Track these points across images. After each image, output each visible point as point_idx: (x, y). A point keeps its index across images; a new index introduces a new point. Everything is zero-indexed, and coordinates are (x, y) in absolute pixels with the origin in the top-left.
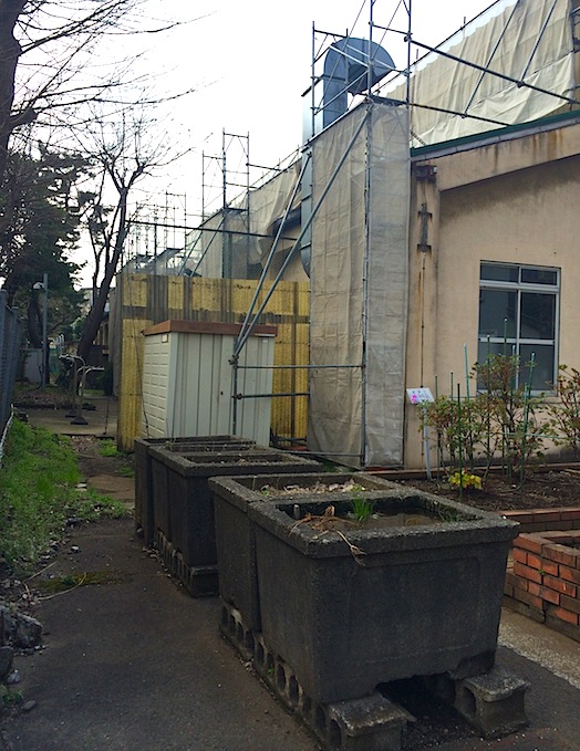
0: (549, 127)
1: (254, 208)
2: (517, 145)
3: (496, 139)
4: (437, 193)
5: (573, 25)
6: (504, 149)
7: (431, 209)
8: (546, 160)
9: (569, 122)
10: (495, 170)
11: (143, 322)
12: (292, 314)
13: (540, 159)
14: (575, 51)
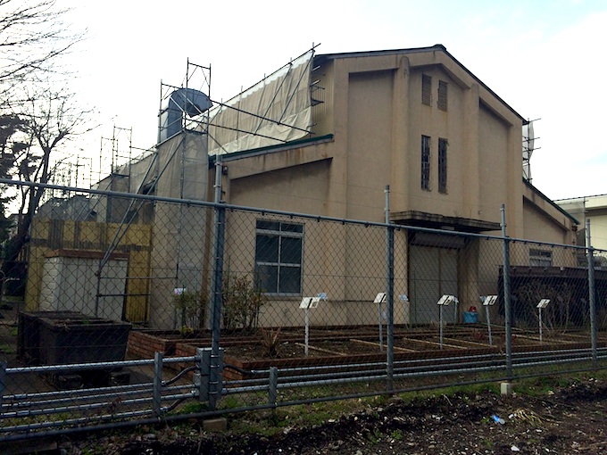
0: (296, 146)
1: (133, 175)
2: (276, 156)
3: (265, 152)
4: (229, 181)
5: (311, 92)
6: (269, 158)
7: (225, 189)
8: (293, 164)
9: (308, 144)
10: (264, 169)
11: (45, 249)
12: (148, 245)
13: (291, 164)
14: (312, 105)
